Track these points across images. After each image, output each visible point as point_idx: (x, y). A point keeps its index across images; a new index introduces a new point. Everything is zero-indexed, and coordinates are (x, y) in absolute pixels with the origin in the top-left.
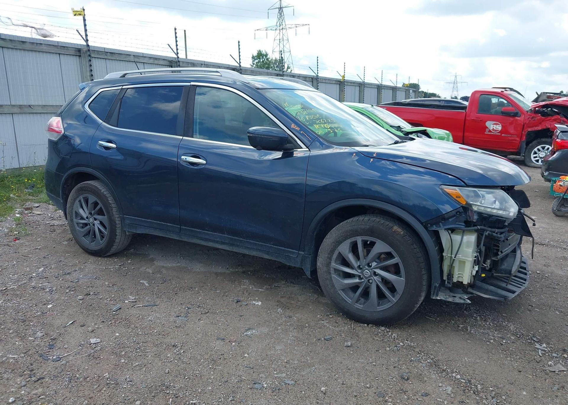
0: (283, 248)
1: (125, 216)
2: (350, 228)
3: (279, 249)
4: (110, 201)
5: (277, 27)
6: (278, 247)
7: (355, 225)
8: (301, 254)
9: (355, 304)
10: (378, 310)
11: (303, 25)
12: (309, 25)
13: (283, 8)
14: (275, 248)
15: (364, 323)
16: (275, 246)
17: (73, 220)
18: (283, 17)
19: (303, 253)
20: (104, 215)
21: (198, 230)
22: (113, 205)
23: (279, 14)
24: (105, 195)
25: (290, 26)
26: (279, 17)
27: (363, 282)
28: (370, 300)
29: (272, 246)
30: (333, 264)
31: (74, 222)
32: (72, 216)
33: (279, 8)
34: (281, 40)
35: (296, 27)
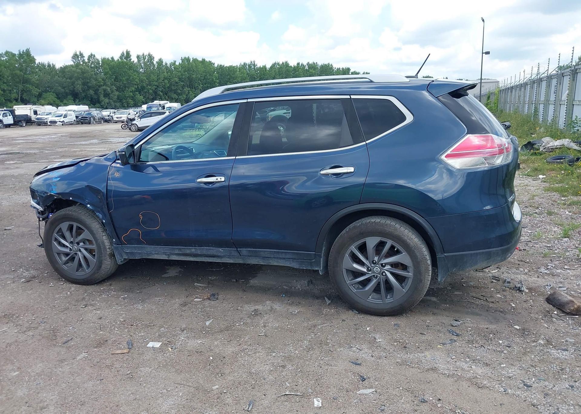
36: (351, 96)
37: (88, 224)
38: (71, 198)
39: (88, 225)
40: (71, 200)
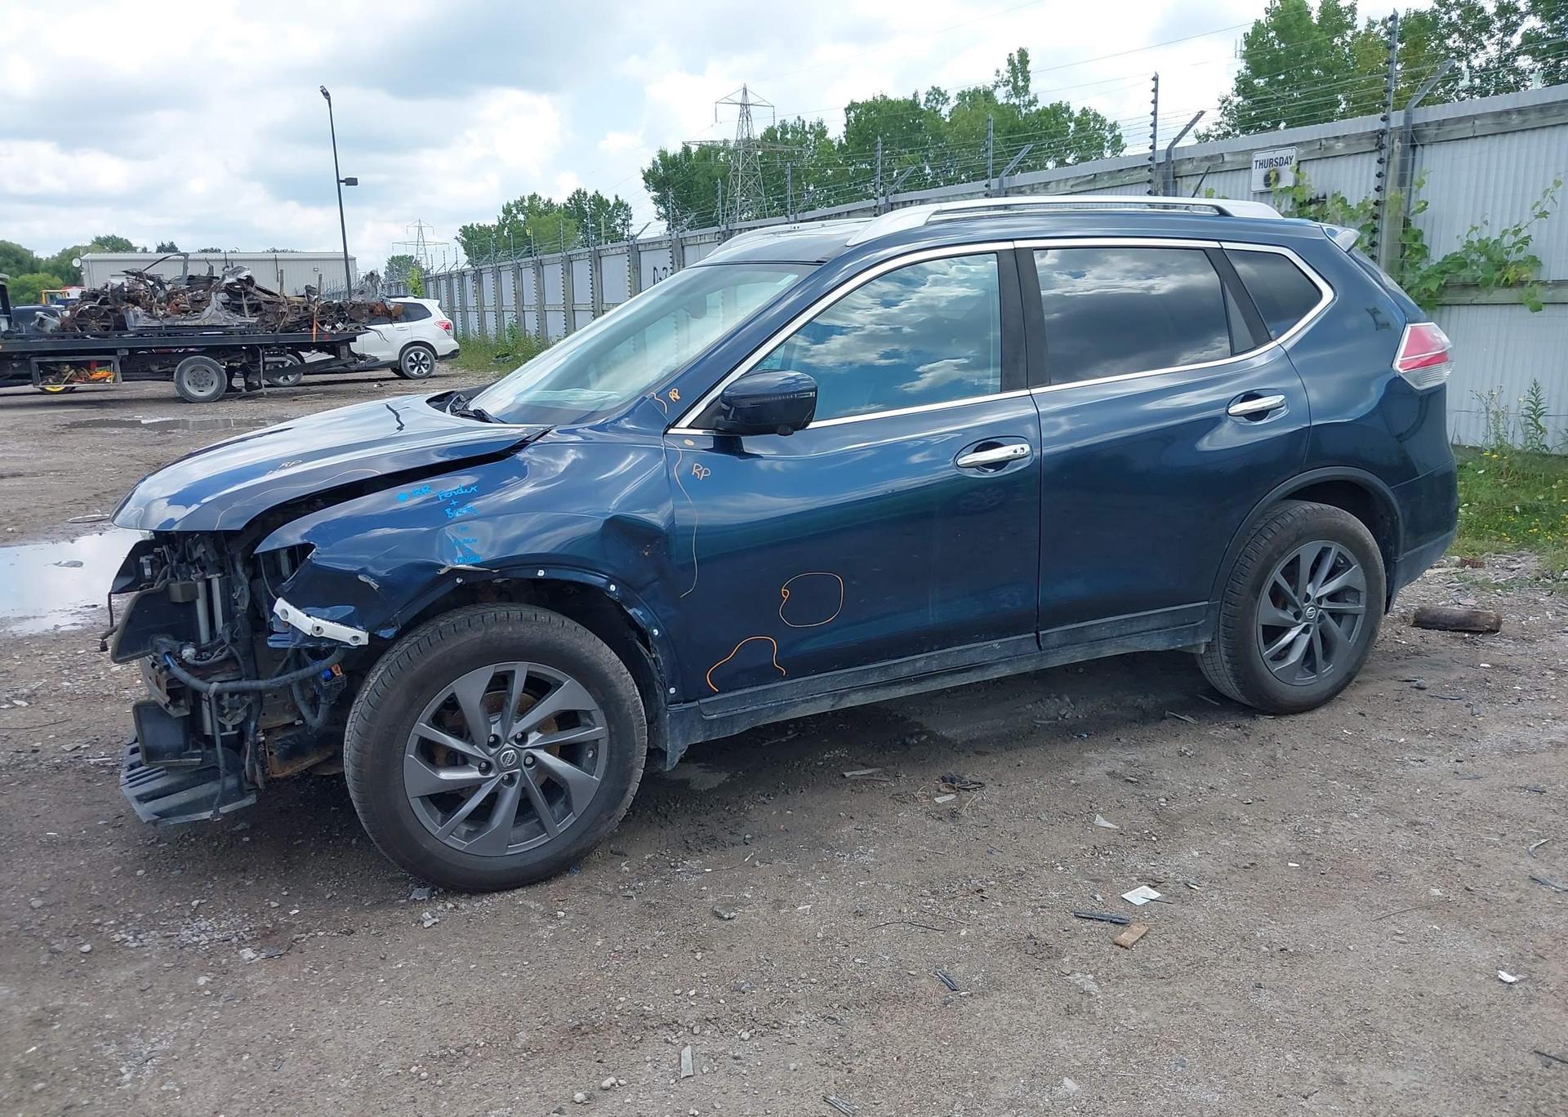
36: (1222, 243)
37: (587, 654)
38: (541, 573)
39: (587, 657)
40: (541, 580)
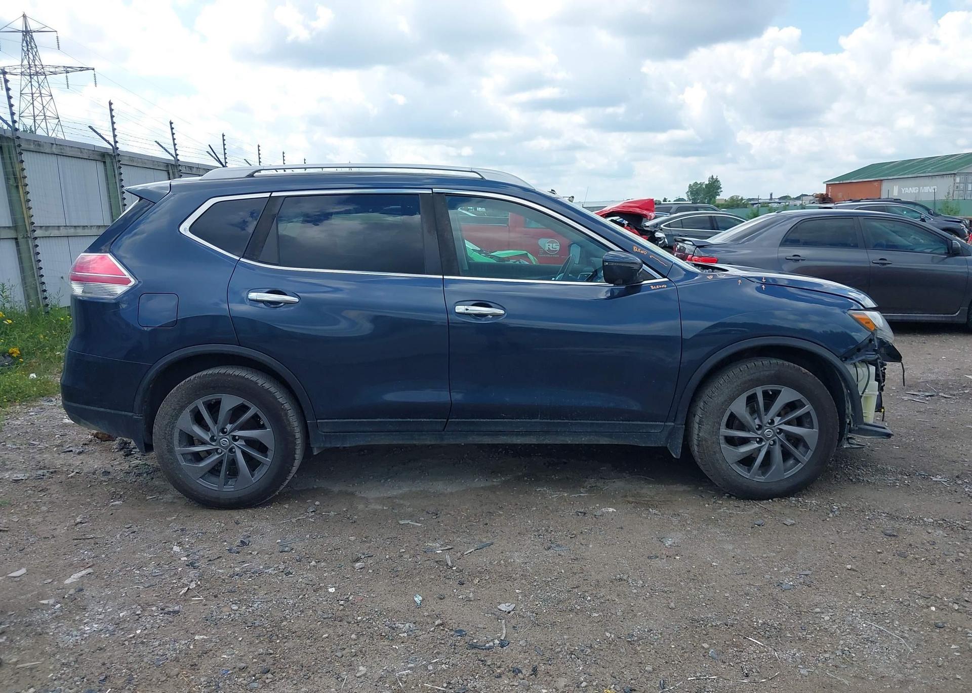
0: (639, 423)
1: (318, 421)
2: (748, 377)
3: (632, 424)
4: (279, 400)
5: (23, 70)
6: (631, 422)
7: (755, 373)
8: (670, 425)
9: (754, 478)
10: (785, 477)
11: (82, 69)
12: (93, 69)
13: (31, 31)
14: (627, 424)
15: (768, 499)
16: (624, 422)
17: (173, 448)
18: (35, 50)
19: (673, 424)
20: (263, 427)
21: (485, 420)
22: (287, 406)
23: (25, 44)
24: (267, 390)
25: (53, 70)
26: (25, 49)
27: (764, 445)
28: (774, 468)
29: (621, 422)
30: (722, 430)
31: (177, 454)
32: (172, 443)
33: (23, 31)
34: (35, 95)
35: (67, 72)
